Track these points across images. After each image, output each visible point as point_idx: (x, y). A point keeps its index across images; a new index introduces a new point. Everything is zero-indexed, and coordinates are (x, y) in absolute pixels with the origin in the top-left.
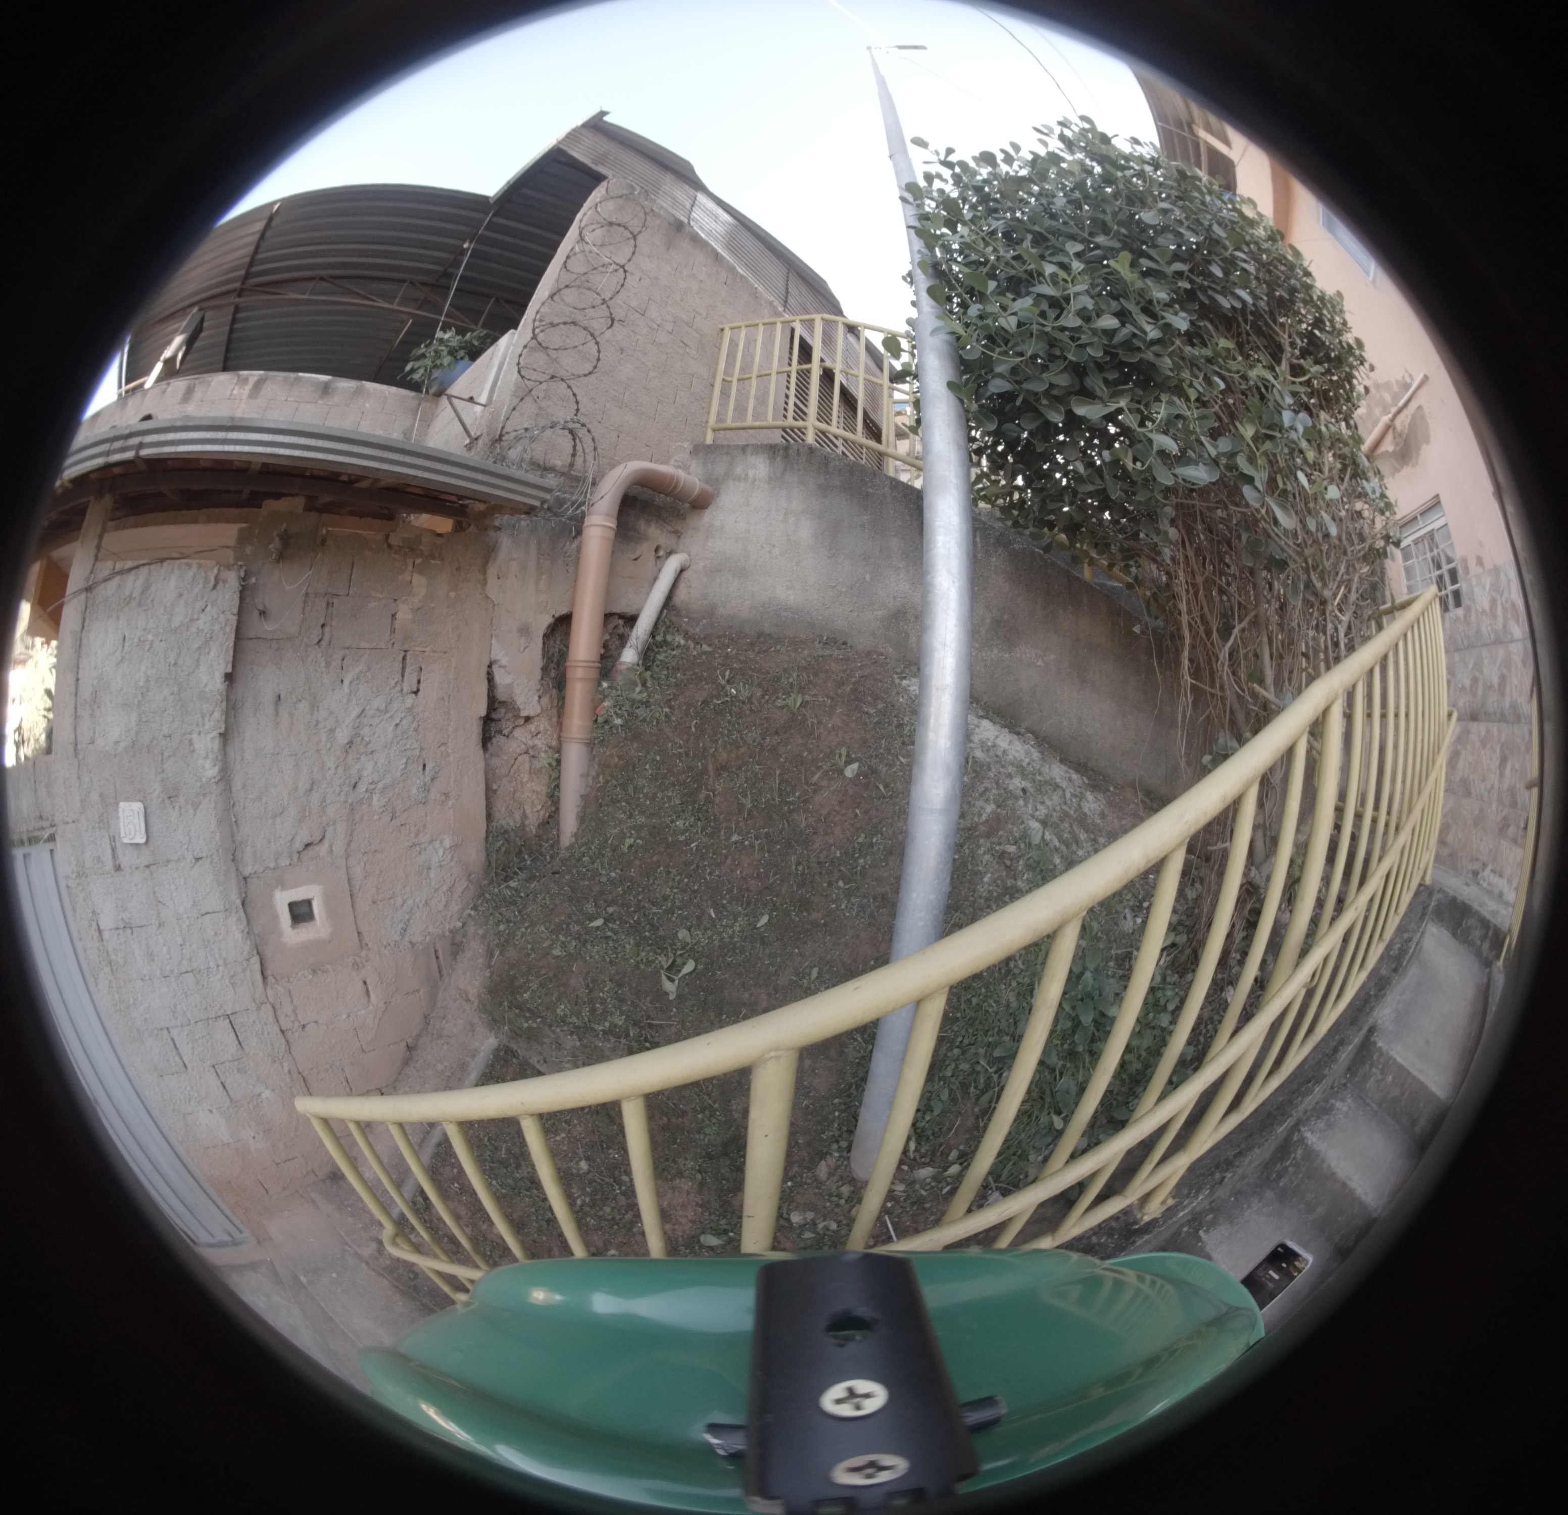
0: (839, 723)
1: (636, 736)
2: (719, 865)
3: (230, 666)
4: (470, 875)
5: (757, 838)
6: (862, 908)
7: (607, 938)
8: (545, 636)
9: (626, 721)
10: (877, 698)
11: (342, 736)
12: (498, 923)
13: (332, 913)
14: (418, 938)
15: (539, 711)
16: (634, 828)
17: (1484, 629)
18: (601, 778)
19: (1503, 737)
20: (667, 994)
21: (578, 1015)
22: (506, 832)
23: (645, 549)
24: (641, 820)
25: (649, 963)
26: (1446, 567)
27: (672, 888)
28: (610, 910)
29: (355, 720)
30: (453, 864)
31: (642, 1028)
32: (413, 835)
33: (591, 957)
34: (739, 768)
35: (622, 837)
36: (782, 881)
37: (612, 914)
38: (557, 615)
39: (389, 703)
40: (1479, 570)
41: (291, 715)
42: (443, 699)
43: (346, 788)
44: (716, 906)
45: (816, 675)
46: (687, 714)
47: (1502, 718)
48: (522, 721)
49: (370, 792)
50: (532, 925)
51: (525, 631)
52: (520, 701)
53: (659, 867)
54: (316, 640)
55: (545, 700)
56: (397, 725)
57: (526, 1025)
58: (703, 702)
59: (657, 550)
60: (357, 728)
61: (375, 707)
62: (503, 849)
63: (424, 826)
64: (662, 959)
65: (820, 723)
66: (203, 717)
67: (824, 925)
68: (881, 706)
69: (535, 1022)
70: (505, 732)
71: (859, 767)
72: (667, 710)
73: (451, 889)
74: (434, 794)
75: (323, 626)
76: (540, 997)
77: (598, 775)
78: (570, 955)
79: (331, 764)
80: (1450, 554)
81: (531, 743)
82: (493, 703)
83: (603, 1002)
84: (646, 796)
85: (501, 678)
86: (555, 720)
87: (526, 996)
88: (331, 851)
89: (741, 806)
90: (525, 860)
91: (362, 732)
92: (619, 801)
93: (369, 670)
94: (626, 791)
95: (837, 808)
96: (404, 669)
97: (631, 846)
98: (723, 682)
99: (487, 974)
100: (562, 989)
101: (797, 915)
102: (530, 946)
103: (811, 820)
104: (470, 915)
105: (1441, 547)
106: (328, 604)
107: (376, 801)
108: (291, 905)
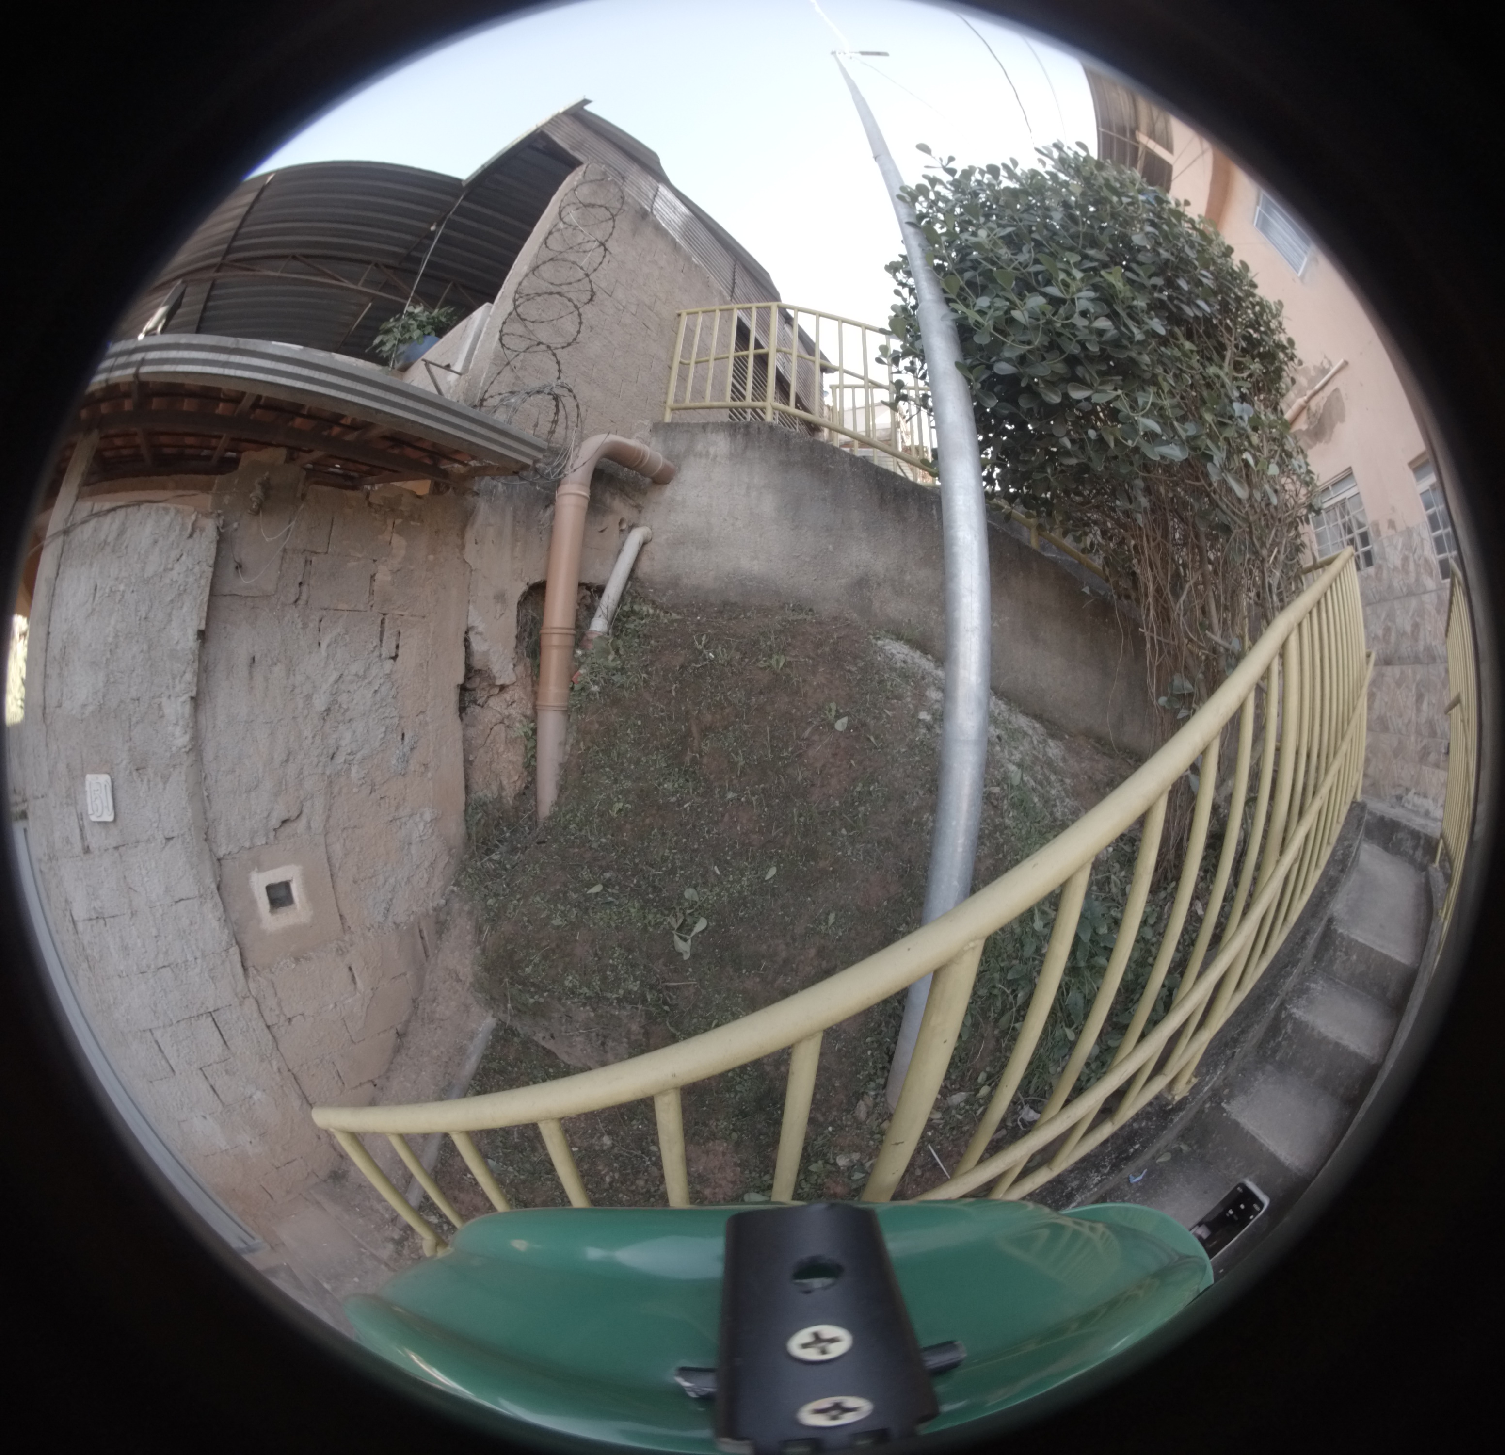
0: (823, 681)
1: (616, 702)
2: (716, 823)
3: (203, 622)
4: (450, 850)
5: (753, 794)
6: (867, 853)
7: (610, 903)
8: (519, 603)
9: (603, 688)
10: (855, 657)
11: (320, 703)
12: (485, 898)
13: (311, 896)
14: (401, 918)
15: (514, 679)
16: (621, 792)
17: (1396, 584)
18: (582, 744)
19: (1419, 676)
20: (681, 954)
21: (589, 985)
22: (485, 804)
23: (610, 521)
24: (628, 784)
25: (657, 925)
26: (1357, 531)
27: (670, 849)
28: (608, 875)
29: (332, 686)
30: (434, 838)
31: (660, 991)
32: (393, 809)
33: (595, 924)
34: (726, 728)
35: (610, 803)
36: (785, 833)
37: (610, 879)
38: (531, 583)
39: (368, 669)
40: (1391, 532)
41: (266, 679)
42: (421, 665)
43: (323, 759)
44: (719, 862)
45: (793, 637)
46: (665, 678)
47: (1418, 660)
48: (496, 690)
49: (349, 763)
50: (525, 896)
51: (500, 597)
52: (496, 669)
53: (653, 829)
54: (293, 599)
55: (520, 668)
56: (376, 691)
57: (532, 1001)
58: (682, 667)
59: (621, 522)
60: (334, 694)
61: (354, 671)
62: (483, 821)
63: (404, 799)
64: (671, 919)
65: (804, 681)
66: (174, 678)
67: (833, 872)
68: (861, 664)
69: (542, 996)
70: (480, 701)
71: (849, 721)
72: (644, 675)
73: (432, 865)
74: (413, 766)
75: (300, 584)
76: (543, 970)
77: (578, 742)
78: (571, 923)
79: (308, 733)
80: (1361, 520)
81: (506, 712)
82: (470, 671)
83: (614, 968)
84: (630, 761)
85: (478, 646)
86: (529, 688)
87: (528, 970)
88: (309, 827)
89: (733, 766)
90: (503, 832)
91: (340, 699)
92: (603, 767)
93: (347, 633)
94: (609, 756)
95: (831, 760)
96: (382, 633)
97: (620, 811)
98: (700, 647)
99: (478, 950)
100: (567, 959)
101: (804, 865)
102: (525, 919)
103: (806, 773)
104: (453, 892)
106: (306, 561)
107: (355, 772)
108: (269, 888)
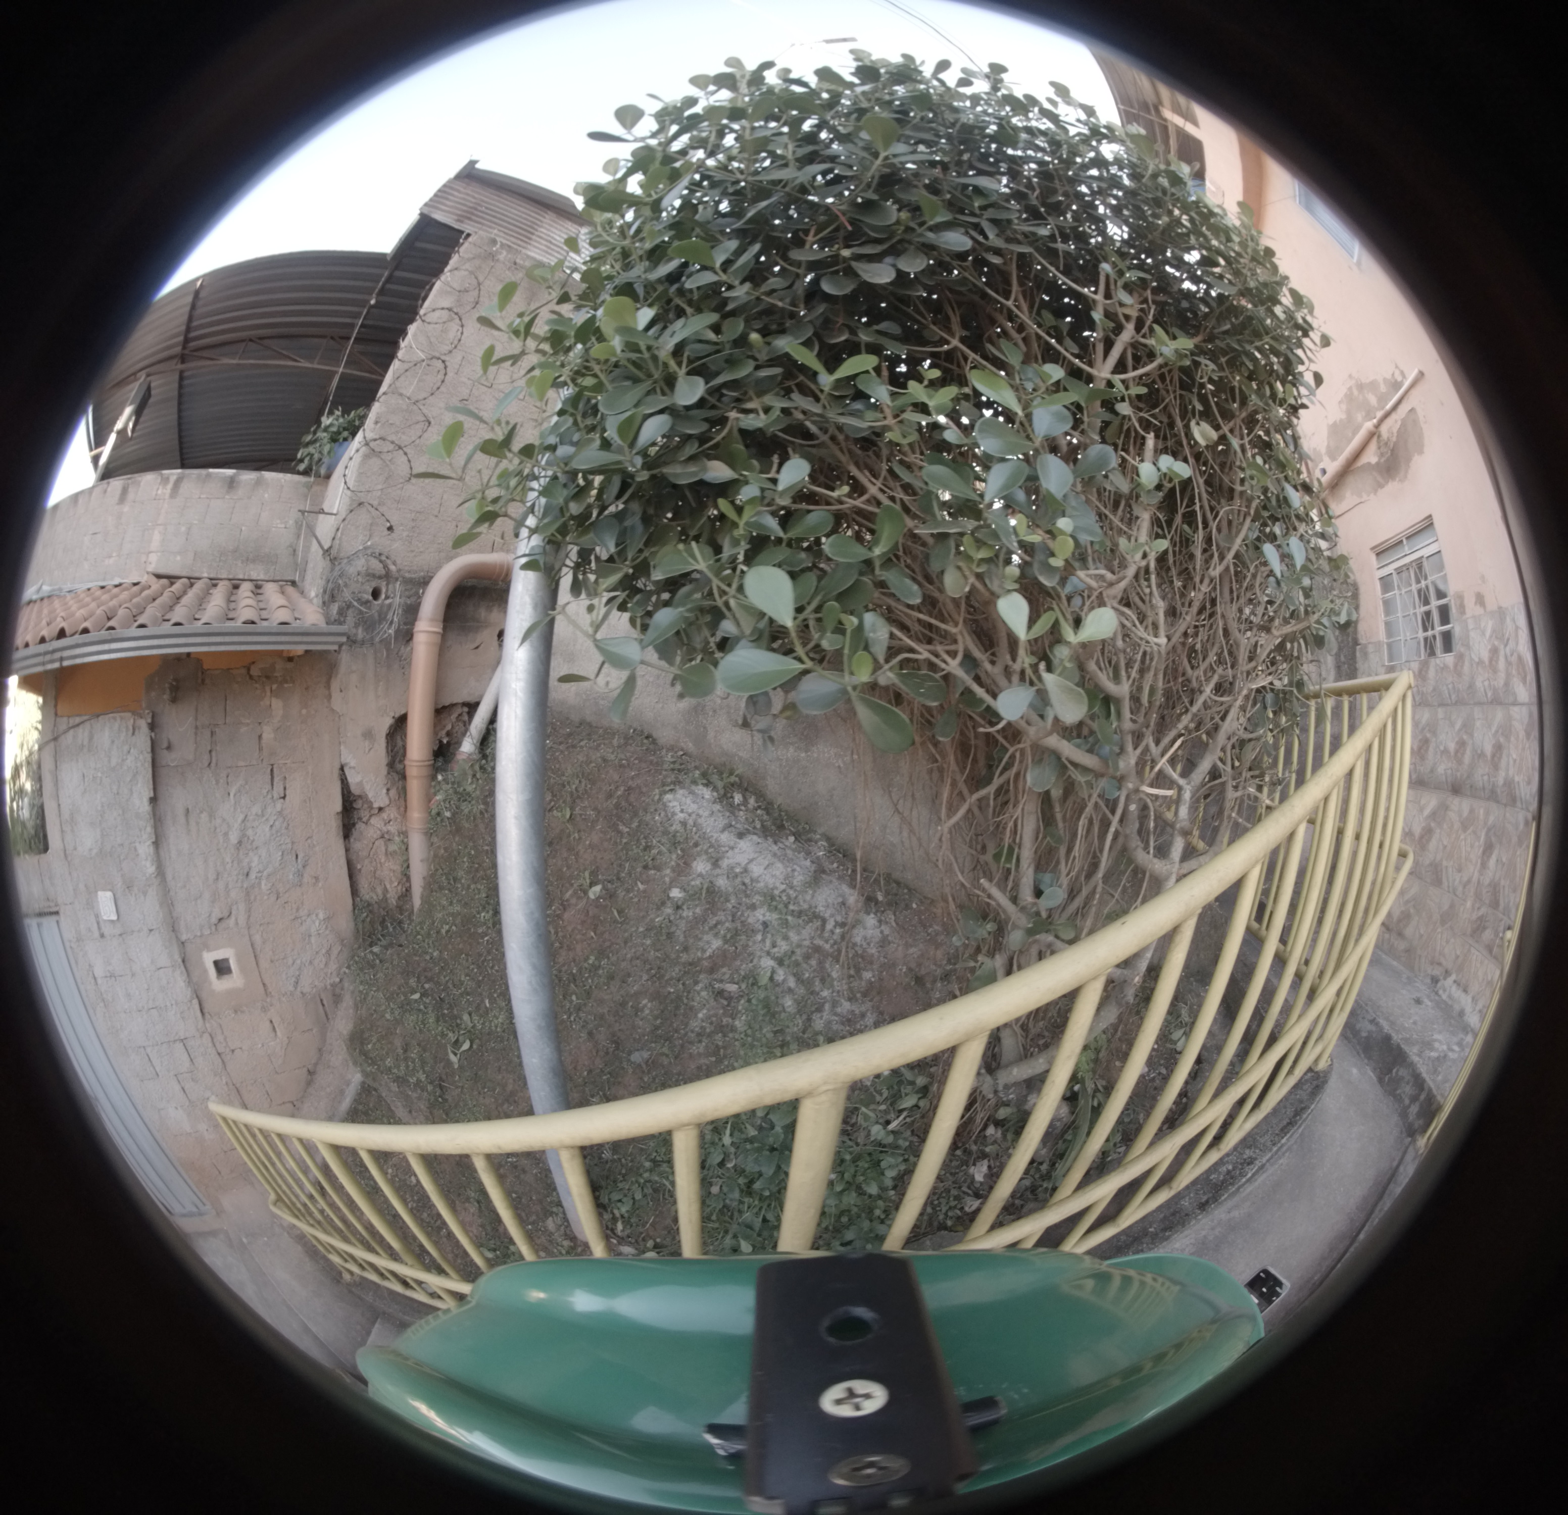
3: (152, 792)
4: (342, 941)
7: (420, 1011)
8: (387, 737)
9: (454, 814)
10: (634, 815)
11: (233, 838)
12: (361, 983)
13: (243, 970)
14: (307, 989)
15: (388, 802)
16: (452, 914)
17: (1479, 684)
18: (433, 866)
19: (1491, 819)
22: (369, 905)
23: (487, 636)
24: (457, 908)
25: (443, 1036)
26: (1435, 603)
27: (467, 975)
28: (427, 986)
29: (241, 825)
30: (328, 932)
31: (437, 1087)
32: (294, 911)
33: (408, 1024)
35: (443, 922)
37: (427, 990)
38: (395, 717)
39: (264, 809)
40: (1479, 610)
41: (198, 824)
42: (305, 801)
43: (242, 875)
44: (491, 997)
47: (1493, 796)
48: (376, 812)
49: (259, 878)
50: (378, 990)
51: (368, 734)
52: (370, 795)
53: (462, 954)
54: (207, 763)
55: (391, 793)
56: (271, 826)
60: (243, 831)
61: (254, 812)
62: (368, 919)
63: (302, 904)
64: (451, 1035)
65: (580, 839)
66: (140, 830)
68: (636, 824)
70: (363, 821)
71: (601, 890)
73: (328, 952)
74: (306, 879)
75: (210, 752)
76: (377, 1049)
77: (432, 862)
78: (395, 1020)
79: (229, 858)
80: (1442, 587)
81: (385, 829)
82: (348, 797)
83: (413, 1060)
84: (463, 887)
85: (353, 779)
86: (400, 809)
87: (369, 1046)
88: (237, 924)
90: (387, 927)
91: (247, 831)
92: (444, 889)
93: (247, 783)
94: (449, 880)
95: (579, 927)
96: (272, 780)
97: (447, 930)
100: (389, 1046)
102: (374, 1008)
103: (560, 934)
104: (345, 973)
105: (1430, 579)
106: (212, 733)
107: (264, 886)
108: (216, 963)
